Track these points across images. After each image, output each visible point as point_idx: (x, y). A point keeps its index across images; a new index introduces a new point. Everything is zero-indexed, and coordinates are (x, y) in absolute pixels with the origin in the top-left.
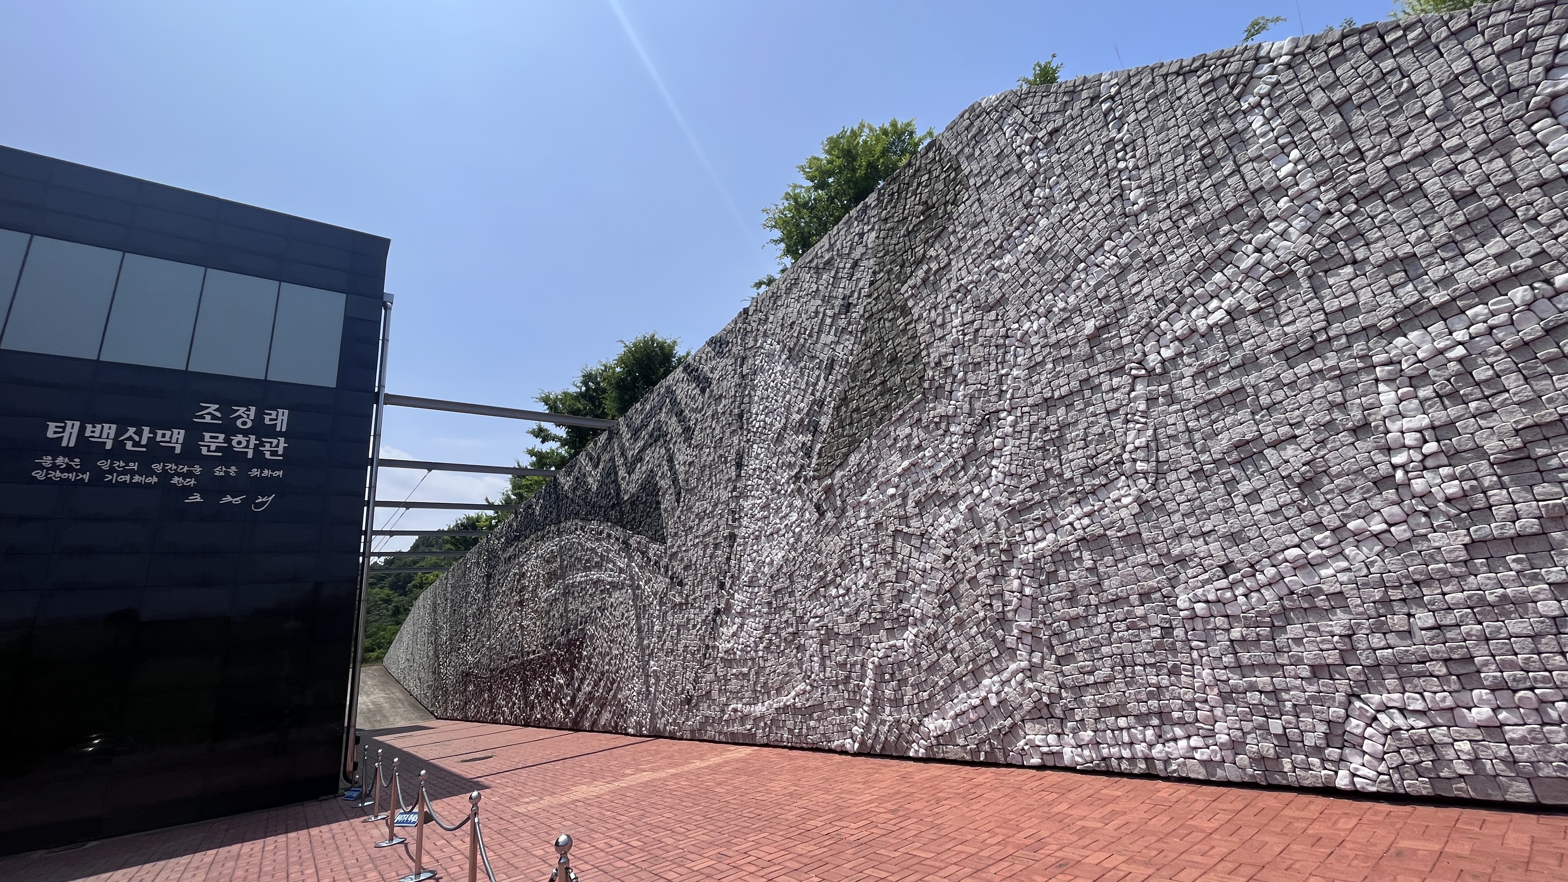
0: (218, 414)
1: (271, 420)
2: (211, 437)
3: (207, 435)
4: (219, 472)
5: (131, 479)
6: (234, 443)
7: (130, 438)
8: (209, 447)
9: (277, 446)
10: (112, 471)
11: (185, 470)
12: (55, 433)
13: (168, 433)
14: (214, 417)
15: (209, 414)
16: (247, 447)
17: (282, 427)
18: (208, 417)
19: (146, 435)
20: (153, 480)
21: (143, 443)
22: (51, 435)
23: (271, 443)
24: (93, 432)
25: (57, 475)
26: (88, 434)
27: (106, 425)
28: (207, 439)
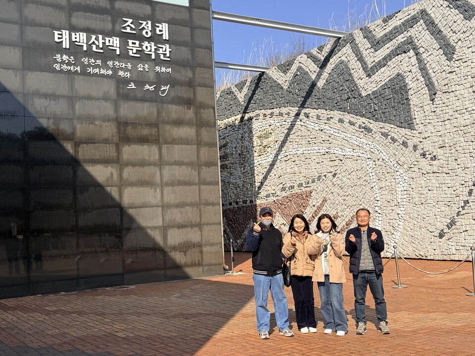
0: (133, 26)
1: (160, 31)
2: (133, 43)
3: (130, 42)
4: (140, 67)
5: (100, 71)
6: (144, 47)
7: (94, 43)
8: (132, 50)
9: (165, 51)
10: (89, 65)
11: (123, 66)
12: (59, 38)
13: (111, 39)
14: (132, 29)
15: (128, 26)
16: (150, 51)
17: (166, 36)
18: (128, 28)
19: (101, 41)
20: (110, 72)
21: (101, 46)
22: (57, 40)
23: (162, 48)
24: (76, 38)
25: (65, 67)
26: (74, 40)
27: (81, 34)
28: (130, 44)
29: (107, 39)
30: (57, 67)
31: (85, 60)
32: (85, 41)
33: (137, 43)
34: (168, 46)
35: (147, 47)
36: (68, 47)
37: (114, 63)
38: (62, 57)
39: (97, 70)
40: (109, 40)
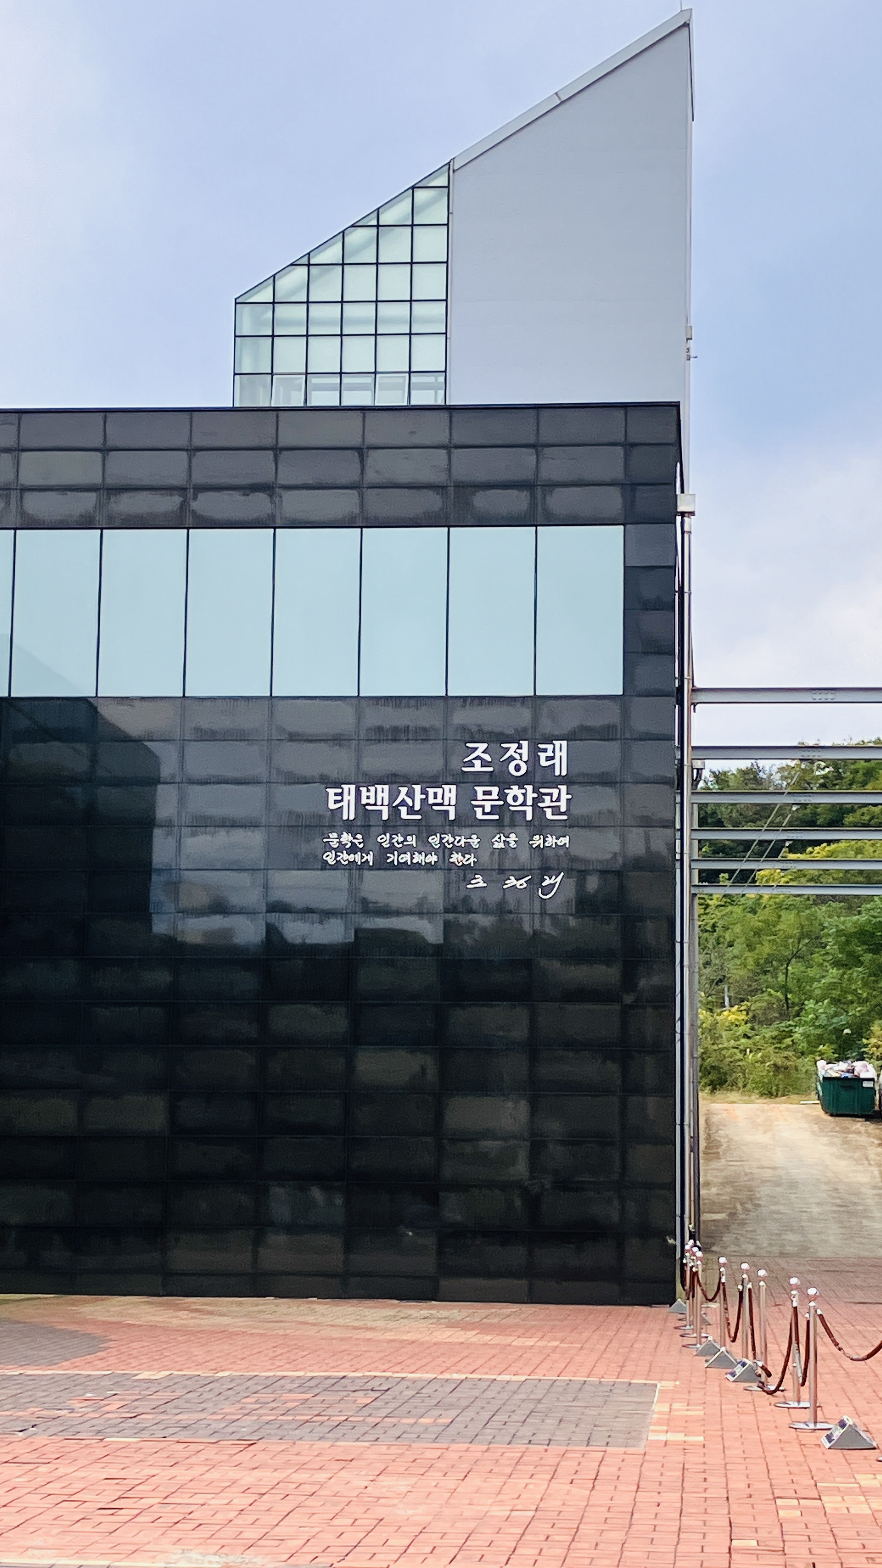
0: (488, 758)
1: (548, 759)
2: (485, 793)
3: (480, 790)
4: (498, 842)
5: (412, 858)
6: (510, 800)
7: (403, 803)
8: (483, 807)
9: (558, 800)
10: (392, 849)
11: (462, 843)
12: (336, 802)
13: (439, 791)
14: (484, 763)
15: (478, 758)
16: (524, 804)
17: (561, 769)
18: (477, 763)
19: (418, 796)
20: (433, 859)
21: (417, 807)
22: (332, 806)
23: (551, 795)
24: (368, 797)
25: (344, 857)
26: (364, 801)
27: (379, 787)
28: (480, 796)
29: (431, 791)
30: (330, 858)
31: (385, 840)
32: (386, 802)
33: (495, 790)
34: (563, 788)
35: (515, 798)
36: (352, 817)
37: (441, 839)
38: (339, 837)
39: (406, 857)
40: (435, 794)
